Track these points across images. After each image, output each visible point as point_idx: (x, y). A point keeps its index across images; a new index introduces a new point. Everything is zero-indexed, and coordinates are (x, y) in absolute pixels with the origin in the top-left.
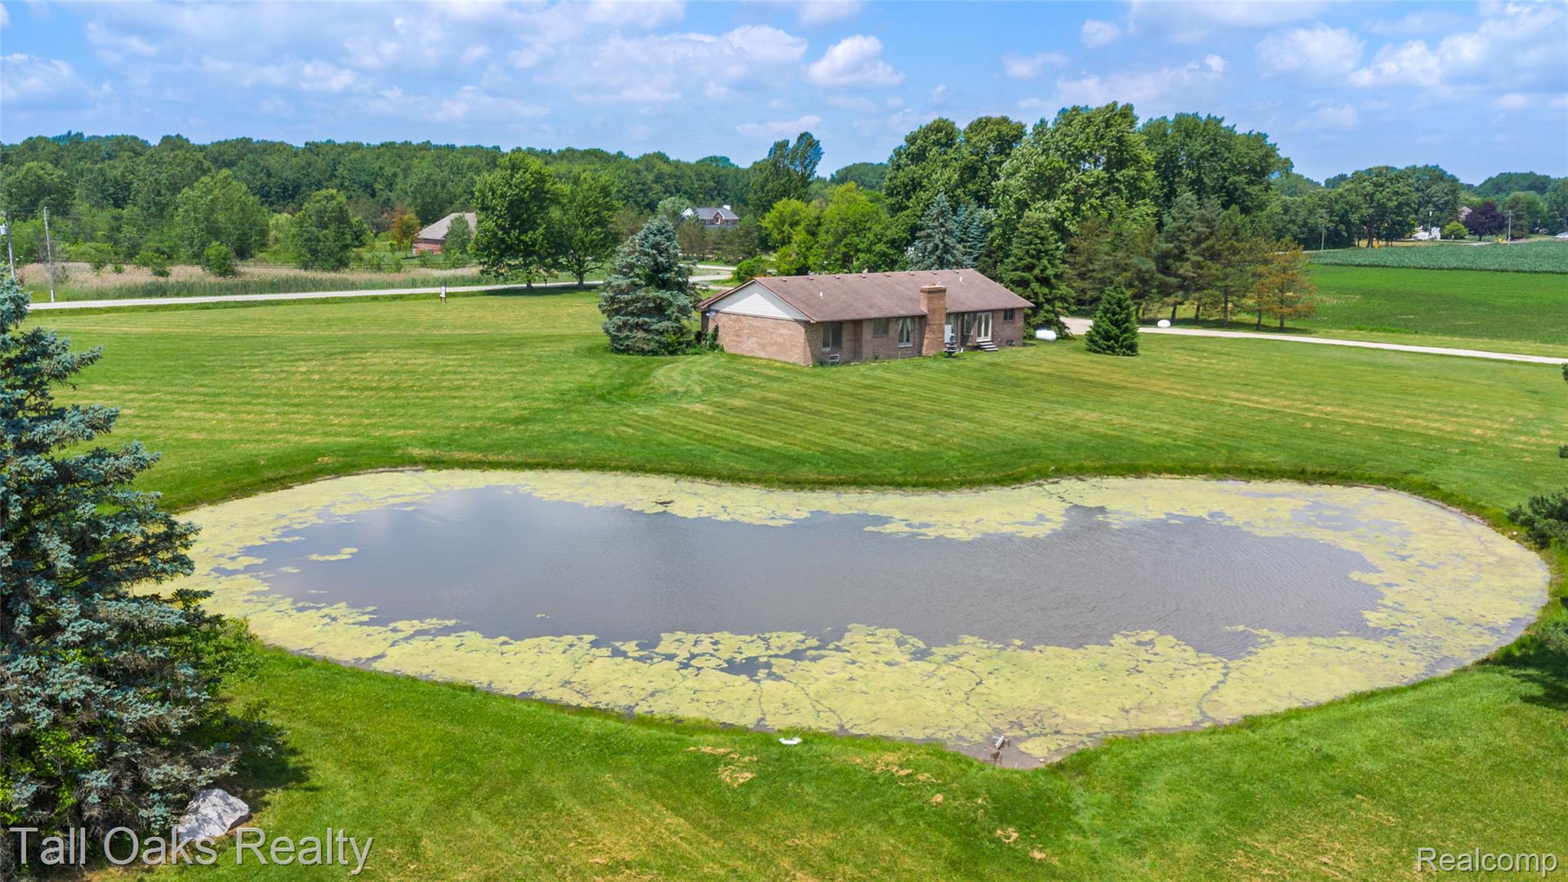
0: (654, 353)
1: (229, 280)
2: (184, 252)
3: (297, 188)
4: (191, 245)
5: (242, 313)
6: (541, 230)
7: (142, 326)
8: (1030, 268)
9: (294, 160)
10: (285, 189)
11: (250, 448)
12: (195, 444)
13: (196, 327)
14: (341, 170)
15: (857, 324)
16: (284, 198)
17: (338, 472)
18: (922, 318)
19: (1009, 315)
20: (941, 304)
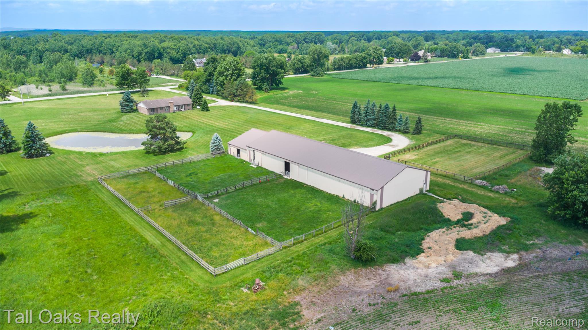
0: (127, 113)
1: (65, 92)
2: (57, 80)
3: (91, 50)
4: (58, 79)
5: (66, 101)
6: (129, 81)
7: (45, 106)
8: (195, 96)
9: (90, 42)
10: (88, 51)
11: (58, 130)
12: (51, 129)
13: (56, 106)
14: (103, 44)
15: (157, 108)
16: (88, 53)
17: (68, 133)
18: (169, 107)
19: (188, 105)
20: (172, 104)
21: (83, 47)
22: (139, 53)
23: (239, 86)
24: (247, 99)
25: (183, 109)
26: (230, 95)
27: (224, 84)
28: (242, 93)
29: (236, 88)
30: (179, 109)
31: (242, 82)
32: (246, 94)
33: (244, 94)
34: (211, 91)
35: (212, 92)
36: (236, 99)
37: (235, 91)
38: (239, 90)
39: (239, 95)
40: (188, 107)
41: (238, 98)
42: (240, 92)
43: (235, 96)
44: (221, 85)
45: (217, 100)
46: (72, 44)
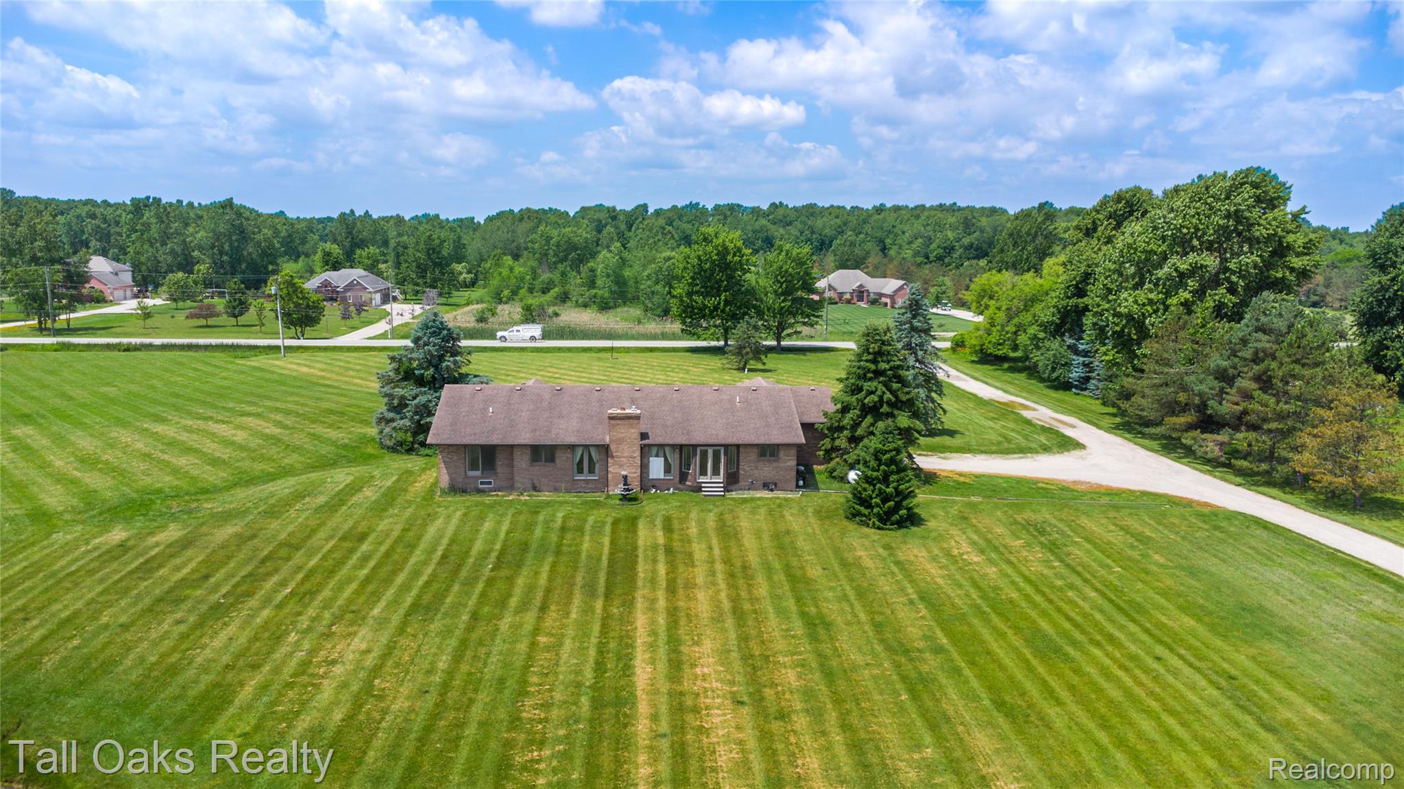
18: (607, 447)
19: (768, 451)
20: (631, 433)
21: (813, 232)
22: (945, 248)
23: (1247, 353)
24: (1304, 461)
25: (712, 482)
26: (1174, 408)
27: (1144, 334)
28: (1262, 404)
29: (1217, 360)
30: (683, 477)
31: (1280, 324)
32: (1300, 417)
33: (1281, 417)
34: (1075, 374)
35: (1083, 383)
36: (1211, 444)
37: (1208, 386)
38: (1244, 383)
39: (1239, 422)
40: (767, 470)
41: (1223, 437)
42: (1247, 396)
43: (1209, 423)
44: (1125, 344)
45: (1080, 430)
46: (790, 224)
